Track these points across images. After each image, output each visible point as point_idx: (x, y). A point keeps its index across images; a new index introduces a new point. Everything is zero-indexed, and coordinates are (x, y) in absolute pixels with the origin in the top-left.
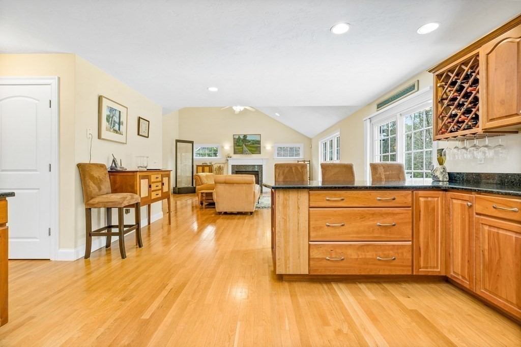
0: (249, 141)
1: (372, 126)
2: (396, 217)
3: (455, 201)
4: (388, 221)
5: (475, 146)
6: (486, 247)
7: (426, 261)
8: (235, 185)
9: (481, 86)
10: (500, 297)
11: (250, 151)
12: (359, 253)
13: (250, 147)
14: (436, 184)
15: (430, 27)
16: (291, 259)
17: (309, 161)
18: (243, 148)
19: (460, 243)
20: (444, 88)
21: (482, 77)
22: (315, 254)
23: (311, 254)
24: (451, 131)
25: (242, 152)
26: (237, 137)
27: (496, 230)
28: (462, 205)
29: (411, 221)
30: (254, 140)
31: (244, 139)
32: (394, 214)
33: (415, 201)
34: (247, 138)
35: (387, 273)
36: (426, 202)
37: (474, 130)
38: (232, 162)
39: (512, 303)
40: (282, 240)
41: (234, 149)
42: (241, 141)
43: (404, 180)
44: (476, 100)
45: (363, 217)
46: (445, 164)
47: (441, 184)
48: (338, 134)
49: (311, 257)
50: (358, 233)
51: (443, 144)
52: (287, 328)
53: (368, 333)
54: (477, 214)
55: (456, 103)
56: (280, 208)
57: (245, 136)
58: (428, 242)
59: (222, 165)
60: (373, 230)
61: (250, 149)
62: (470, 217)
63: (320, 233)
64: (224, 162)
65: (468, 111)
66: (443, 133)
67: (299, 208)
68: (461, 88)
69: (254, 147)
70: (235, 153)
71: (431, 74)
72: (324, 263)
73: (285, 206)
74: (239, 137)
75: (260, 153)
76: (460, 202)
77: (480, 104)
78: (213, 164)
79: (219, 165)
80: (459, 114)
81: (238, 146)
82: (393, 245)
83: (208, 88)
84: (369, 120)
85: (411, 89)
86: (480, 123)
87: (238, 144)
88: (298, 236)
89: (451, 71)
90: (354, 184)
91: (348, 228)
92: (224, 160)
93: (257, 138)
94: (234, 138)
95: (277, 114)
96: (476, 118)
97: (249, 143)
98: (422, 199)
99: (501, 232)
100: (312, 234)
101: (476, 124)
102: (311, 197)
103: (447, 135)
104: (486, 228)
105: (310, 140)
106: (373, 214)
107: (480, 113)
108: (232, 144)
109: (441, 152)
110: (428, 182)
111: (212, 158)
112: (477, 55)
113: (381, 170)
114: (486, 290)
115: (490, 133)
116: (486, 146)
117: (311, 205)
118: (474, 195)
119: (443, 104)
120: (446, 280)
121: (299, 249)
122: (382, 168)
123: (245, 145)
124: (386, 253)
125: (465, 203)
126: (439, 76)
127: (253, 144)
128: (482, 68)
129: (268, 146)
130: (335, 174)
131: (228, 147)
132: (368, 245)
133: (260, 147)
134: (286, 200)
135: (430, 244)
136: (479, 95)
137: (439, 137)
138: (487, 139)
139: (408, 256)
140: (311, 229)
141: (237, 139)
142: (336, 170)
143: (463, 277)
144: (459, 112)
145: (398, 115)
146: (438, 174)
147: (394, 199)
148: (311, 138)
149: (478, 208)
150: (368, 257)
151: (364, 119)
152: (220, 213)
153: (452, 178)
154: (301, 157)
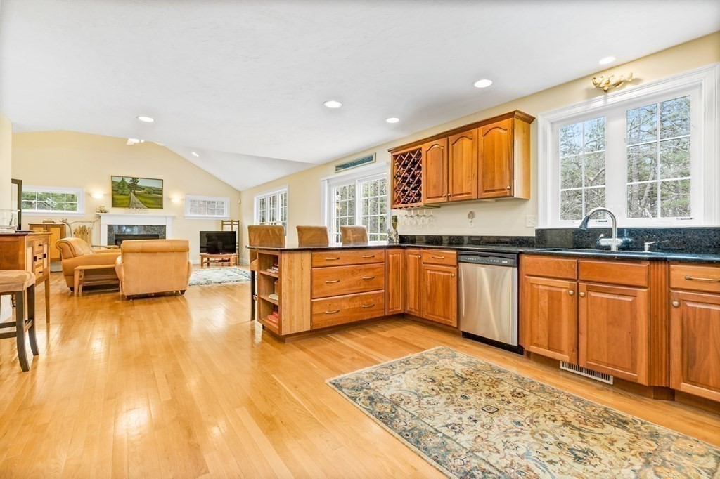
0: (142, 189)
1: (330, 187)
2: (376, 271)
3: (410, 256)
4: (370, 275)
5: (418, 215)
6: (429, 285)
7: (393, 304)
8: (158, 254)
9: (423, 172)
10: (436, 315)
11: (144, 203)
12: (350, 304)
13: (145, 197)
14: (391, 244)
15: (394, 120)
16: (295, 319)
17: (238, 221)
18: (130, 198)
19: (413, 285)
20: (398, 167)
21: (423, 165)
22: (317, 310)
23: (314, 311)
24: (403, 203)
25: (129, 205)
26: (119, 180)
27: (433, 272)
28: (415, 258)
29: (384, 273)
30: (151, 188)
31: (132, 184)
32: (373, 269)
33: (386, 257)
34: (138, 184)
35: (369, 317)
36: (393, 258)
37: (418, 204)
38: (106, 221)
39: (440, 316)
40: (288, 301)
41: (113, 199)
42: (126, 187)
43: (367, 242)
44: (419, 182)
45: (353, 273)
46: (398, 228)
47: (395, 244)
48: (284, 190)
49: (314, 313)
50: (349, 287)
51: (398, 212)
52: (316, 367)
53: (371, 354)
54: (424, 263)
55: (407, 181)
56: (286, 270)
57: (135, 180)
58: (394, 289)
59: (88, 225)
60: (360, 283)
61: (143, 200)
62: (420, 266)
63: (321, 290)
64: (93, 220)
65: (415, 189)
66: (398, 203)
67: (302, 269)
68: (410, 170)
69: (152, 198)
70: (115, 205)
71: (390, 153)
72: (324, 317)
73: (290, 268)
74: (123, 180)
75: (162, 208)
76: (413, 256)
77: (422, 185)
78: (69, 222)
79: (82, 225)
80: (409, 190)
81: (122, 194)
82: (373, 294)
83: (137, 117)
84: (326, 181)
85: (370, 159)
86: (422, 198)
87: (120, 191)
88: (302, 295)
89: (404, 155)
90: (328, 245)
91: (343, 283)
92: (92, 216)
93: (157, 185)
94: (113, 182)
95: (194, 153)
96: (419, 195)
97: (142, 191)
98: (390, 256)
99: (436, 273)
100: (314, 292)
101: (419, 199)
102: (314, 258)
103: (400, 205)
104: (429, 272)
105: (239, 193)
106: (360, 270)
107: (422, 192)
108: (109, 190)
109: (395, 219)
110: (385, 243)
111: (65, 211)
112: (421, 149)
113: (349, 233)
114: (428, 313)
115: (427, 206)
116: (424, 216)
117: (314, 265)
118: (422, 250)
119: (397, 180)
120: (403, 317)
121: (303, 308)
122: (350, 231)
123: (134, 193)
124: (369, 301)
125: (417, 257)
126: (396, 157)
127: (150, 193)
128: (423, 158)
129: (174, 198)
130: (311, 237)
131: (101, 195)
132: (356, 297)
133: (162, 198)
134: (291, 261)
135: (395, 290)
136: (422, 179)
137: (395, 206)
138: (425, 210)
139: (382, 301)
140: (314, 288)
141: (119, 183)
142: (312, 233)
143: (415, 310)
144: (409, 189)
145: (357, 181)
146: (393, 236)
147: (374, 256)
148: (240, 190)
149: (424, 259)
150: (356, 306)
151: (322, 179)
152: (130, 298)
153: (403, 239)
154: (226, 215)
